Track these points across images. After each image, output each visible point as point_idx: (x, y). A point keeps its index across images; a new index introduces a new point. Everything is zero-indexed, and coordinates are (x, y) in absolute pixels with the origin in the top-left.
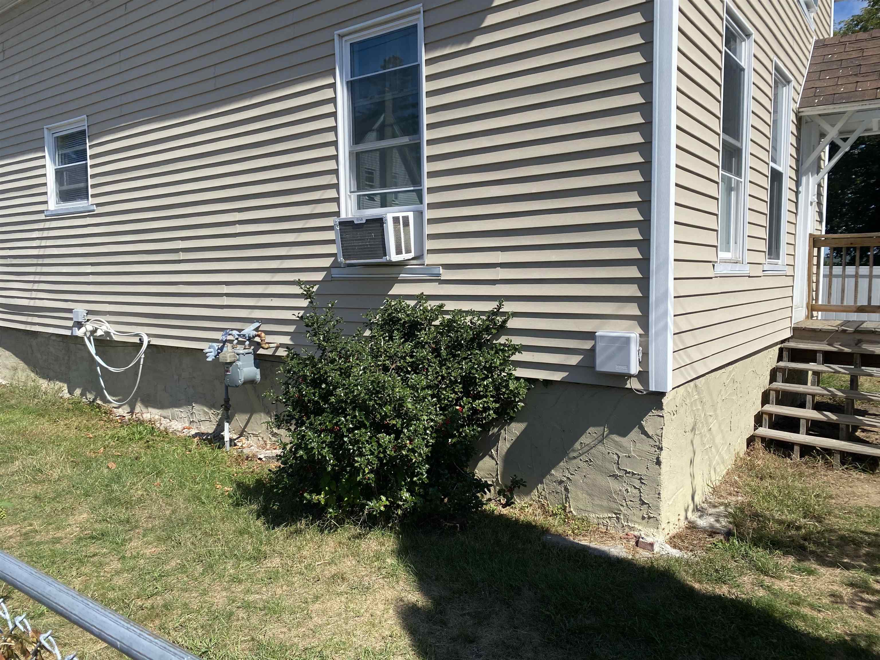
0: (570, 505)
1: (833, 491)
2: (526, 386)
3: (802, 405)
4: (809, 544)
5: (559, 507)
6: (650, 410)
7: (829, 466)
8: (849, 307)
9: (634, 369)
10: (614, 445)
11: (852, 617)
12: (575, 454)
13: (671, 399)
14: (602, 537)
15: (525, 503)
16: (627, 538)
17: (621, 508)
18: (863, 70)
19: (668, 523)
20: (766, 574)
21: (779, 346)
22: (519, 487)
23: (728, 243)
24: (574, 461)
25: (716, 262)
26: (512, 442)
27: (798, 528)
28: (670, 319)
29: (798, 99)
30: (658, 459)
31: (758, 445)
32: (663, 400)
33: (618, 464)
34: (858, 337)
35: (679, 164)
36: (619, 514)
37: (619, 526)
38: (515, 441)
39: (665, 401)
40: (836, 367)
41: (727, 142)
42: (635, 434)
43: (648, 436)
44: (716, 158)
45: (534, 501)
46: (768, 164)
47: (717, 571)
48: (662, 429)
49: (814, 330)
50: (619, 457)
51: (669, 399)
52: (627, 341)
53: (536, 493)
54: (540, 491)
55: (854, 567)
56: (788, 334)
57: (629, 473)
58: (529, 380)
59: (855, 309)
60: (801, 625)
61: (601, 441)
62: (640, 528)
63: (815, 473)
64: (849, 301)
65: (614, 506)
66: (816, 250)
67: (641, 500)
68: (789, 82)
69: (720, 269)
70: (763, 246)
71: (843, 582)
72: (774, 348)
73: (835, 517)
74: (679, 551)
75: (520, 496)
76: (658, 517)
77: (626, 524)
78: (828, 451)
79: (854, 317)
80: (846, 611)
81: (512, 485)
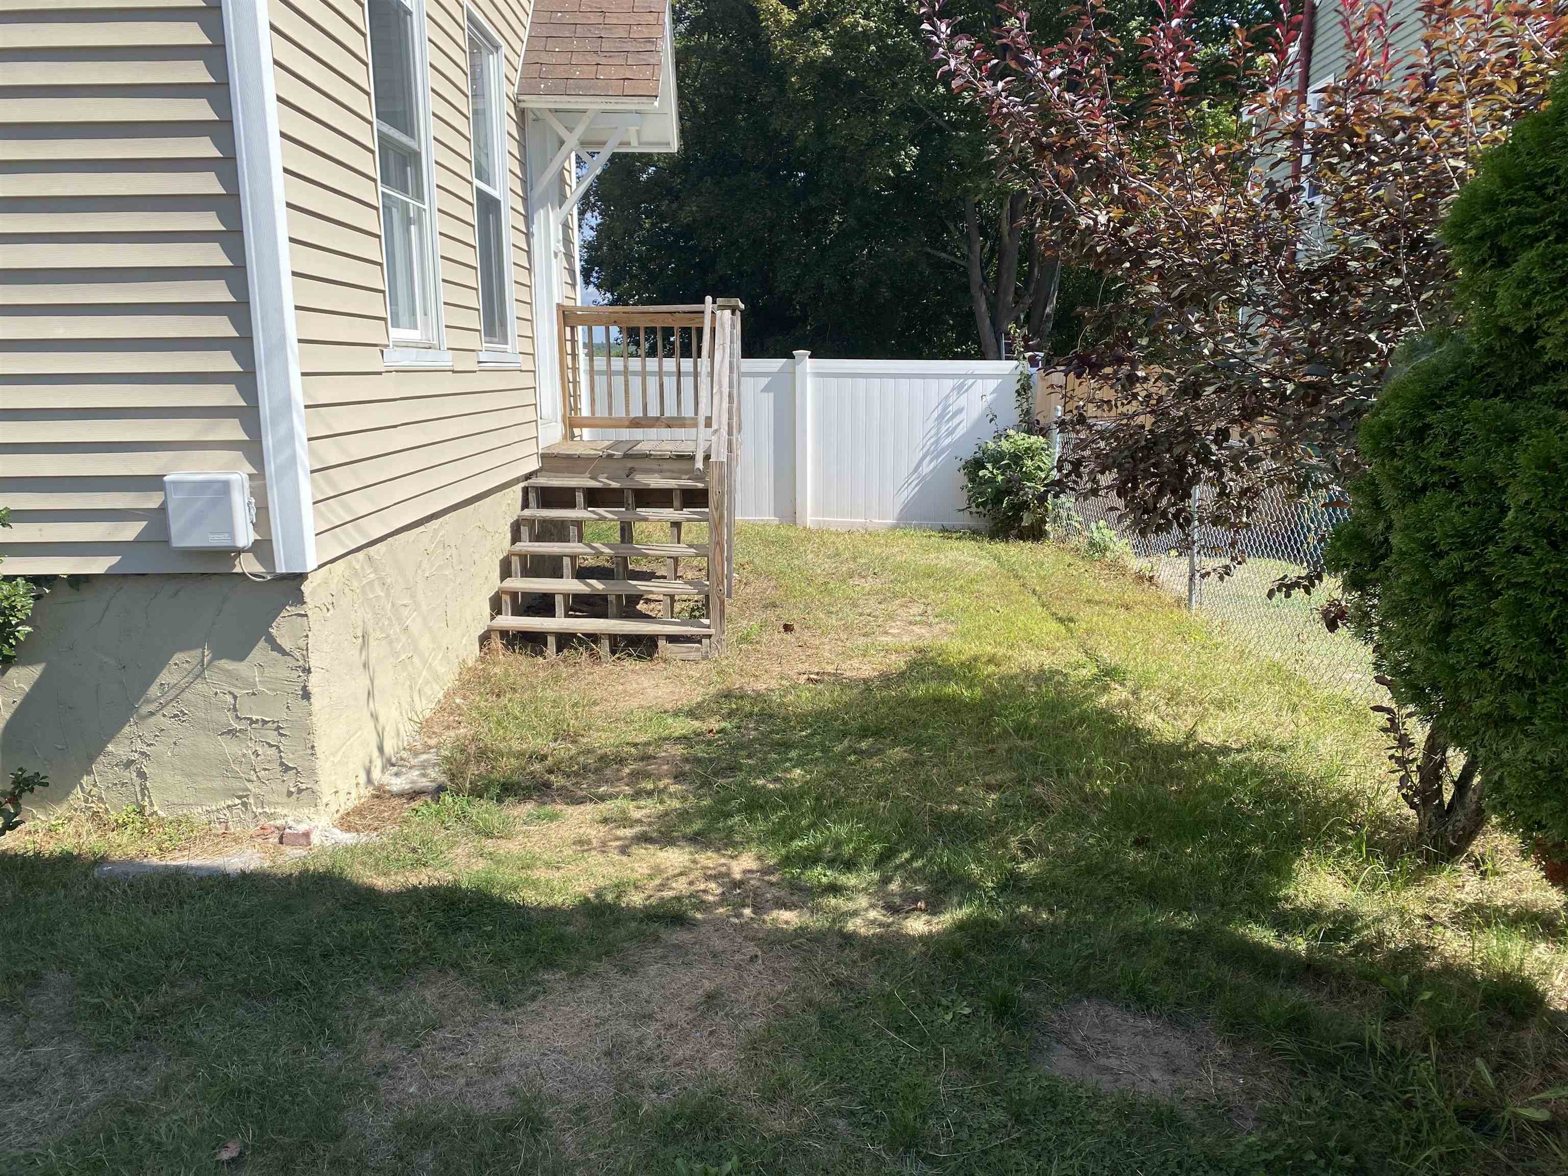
0: (151, 802)
1: (597, 694)
2: (30, 591)
3: (557, 573)
4: (557, 777)
5: (130, 809)
6: (283, 607)
7: (595, 657)
8: (621, 419)
9: (245, 536)
10: (224, 678)
11: (600, 864)
12: (152, 707)
13: (319, 585)
14: (218, 843)
15: (58, 818)
16: (263, 833)
17: (249, 785)
18: (606, 46)
19: (336, 792)
20: (489, 835)
21: (522, 485)
22: (32, 790)
23: (414, 313)
24: (152, 720)
25: (387, 346)
26: (15, 706)
27: (544, 758)
28: (301, 448)
29: (516, 78)
30: (304, 688)
31: (497, 643)
32: (302, 588)
33: (235, 709)
34: (630, 464)
35: (290, 167)
36: (247, 796)
37: (248, 817)
38: (21, 704)
39: (306, 588)
40: (601, 511)
41: (385, 134)
42: (260, 652)
43: (284, 653)
44: (370, 165)
45: (76, 810)
46: (471, 183)
47: (414, 850)
48: (307, 636)
49: (569, 457)
50: (235, 697)
51: (315, 584)
52: (225, 487)
53: (80, 795)
54: (88, 789)
55: (611, 797)
56: (533, 465)
57: (257, 721)
58: (36, 580)
59: (627, 423)
60: (530, 897)
61: (200, 675)
62: (285, 812)
63: (576, 672)
64: (619, 412)
65: (237, 784)
66: (568, 329)
67: (282, 764)
68: (497, 48)
69: (396, 358)
70: (475, 321)
71: (593, 820)
72: (514, 488)
73: (598, 730)
74: (355, 834)
75: (45, 808)
76: (316, 787)
77: (260, 810)
78: (594, 638)
79: (626, 434)
80: (595, 858)
81: (15, 788)
